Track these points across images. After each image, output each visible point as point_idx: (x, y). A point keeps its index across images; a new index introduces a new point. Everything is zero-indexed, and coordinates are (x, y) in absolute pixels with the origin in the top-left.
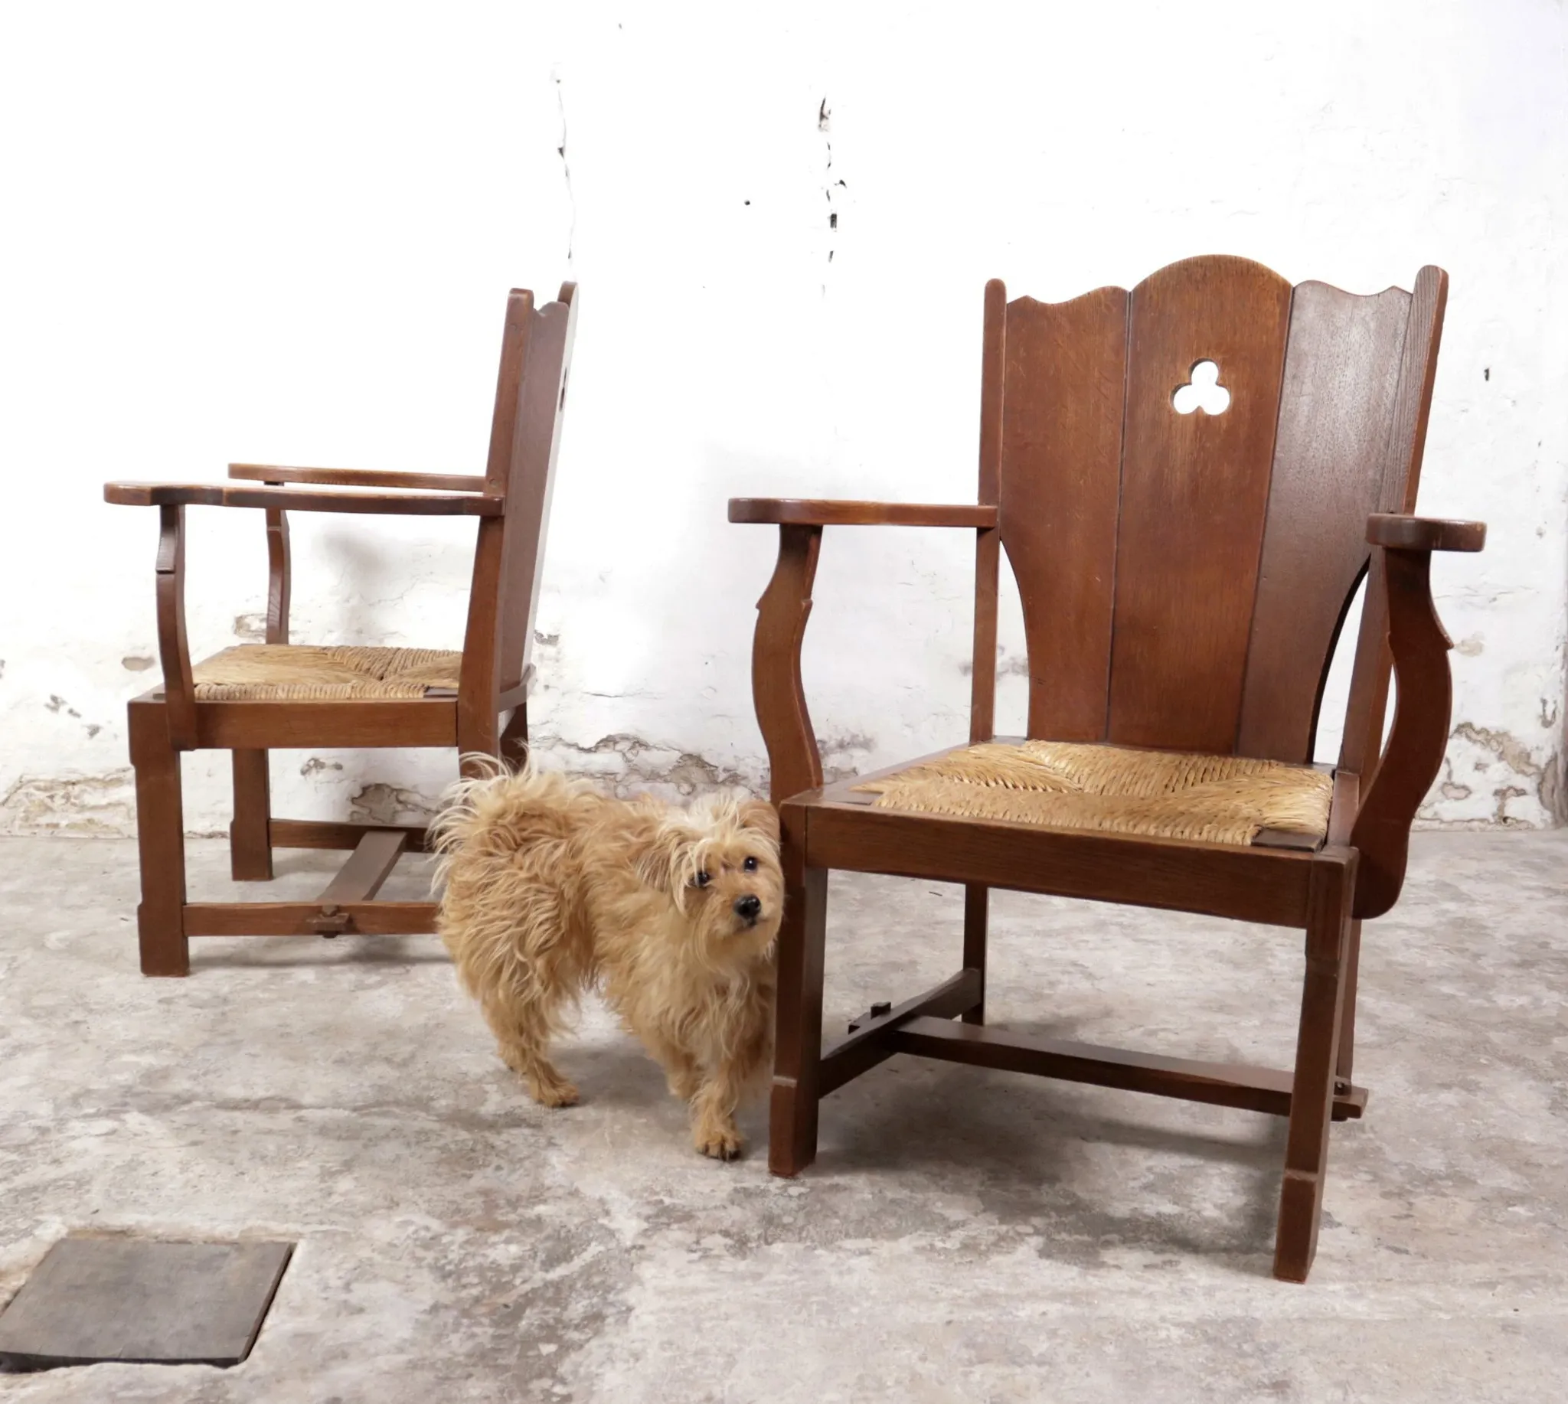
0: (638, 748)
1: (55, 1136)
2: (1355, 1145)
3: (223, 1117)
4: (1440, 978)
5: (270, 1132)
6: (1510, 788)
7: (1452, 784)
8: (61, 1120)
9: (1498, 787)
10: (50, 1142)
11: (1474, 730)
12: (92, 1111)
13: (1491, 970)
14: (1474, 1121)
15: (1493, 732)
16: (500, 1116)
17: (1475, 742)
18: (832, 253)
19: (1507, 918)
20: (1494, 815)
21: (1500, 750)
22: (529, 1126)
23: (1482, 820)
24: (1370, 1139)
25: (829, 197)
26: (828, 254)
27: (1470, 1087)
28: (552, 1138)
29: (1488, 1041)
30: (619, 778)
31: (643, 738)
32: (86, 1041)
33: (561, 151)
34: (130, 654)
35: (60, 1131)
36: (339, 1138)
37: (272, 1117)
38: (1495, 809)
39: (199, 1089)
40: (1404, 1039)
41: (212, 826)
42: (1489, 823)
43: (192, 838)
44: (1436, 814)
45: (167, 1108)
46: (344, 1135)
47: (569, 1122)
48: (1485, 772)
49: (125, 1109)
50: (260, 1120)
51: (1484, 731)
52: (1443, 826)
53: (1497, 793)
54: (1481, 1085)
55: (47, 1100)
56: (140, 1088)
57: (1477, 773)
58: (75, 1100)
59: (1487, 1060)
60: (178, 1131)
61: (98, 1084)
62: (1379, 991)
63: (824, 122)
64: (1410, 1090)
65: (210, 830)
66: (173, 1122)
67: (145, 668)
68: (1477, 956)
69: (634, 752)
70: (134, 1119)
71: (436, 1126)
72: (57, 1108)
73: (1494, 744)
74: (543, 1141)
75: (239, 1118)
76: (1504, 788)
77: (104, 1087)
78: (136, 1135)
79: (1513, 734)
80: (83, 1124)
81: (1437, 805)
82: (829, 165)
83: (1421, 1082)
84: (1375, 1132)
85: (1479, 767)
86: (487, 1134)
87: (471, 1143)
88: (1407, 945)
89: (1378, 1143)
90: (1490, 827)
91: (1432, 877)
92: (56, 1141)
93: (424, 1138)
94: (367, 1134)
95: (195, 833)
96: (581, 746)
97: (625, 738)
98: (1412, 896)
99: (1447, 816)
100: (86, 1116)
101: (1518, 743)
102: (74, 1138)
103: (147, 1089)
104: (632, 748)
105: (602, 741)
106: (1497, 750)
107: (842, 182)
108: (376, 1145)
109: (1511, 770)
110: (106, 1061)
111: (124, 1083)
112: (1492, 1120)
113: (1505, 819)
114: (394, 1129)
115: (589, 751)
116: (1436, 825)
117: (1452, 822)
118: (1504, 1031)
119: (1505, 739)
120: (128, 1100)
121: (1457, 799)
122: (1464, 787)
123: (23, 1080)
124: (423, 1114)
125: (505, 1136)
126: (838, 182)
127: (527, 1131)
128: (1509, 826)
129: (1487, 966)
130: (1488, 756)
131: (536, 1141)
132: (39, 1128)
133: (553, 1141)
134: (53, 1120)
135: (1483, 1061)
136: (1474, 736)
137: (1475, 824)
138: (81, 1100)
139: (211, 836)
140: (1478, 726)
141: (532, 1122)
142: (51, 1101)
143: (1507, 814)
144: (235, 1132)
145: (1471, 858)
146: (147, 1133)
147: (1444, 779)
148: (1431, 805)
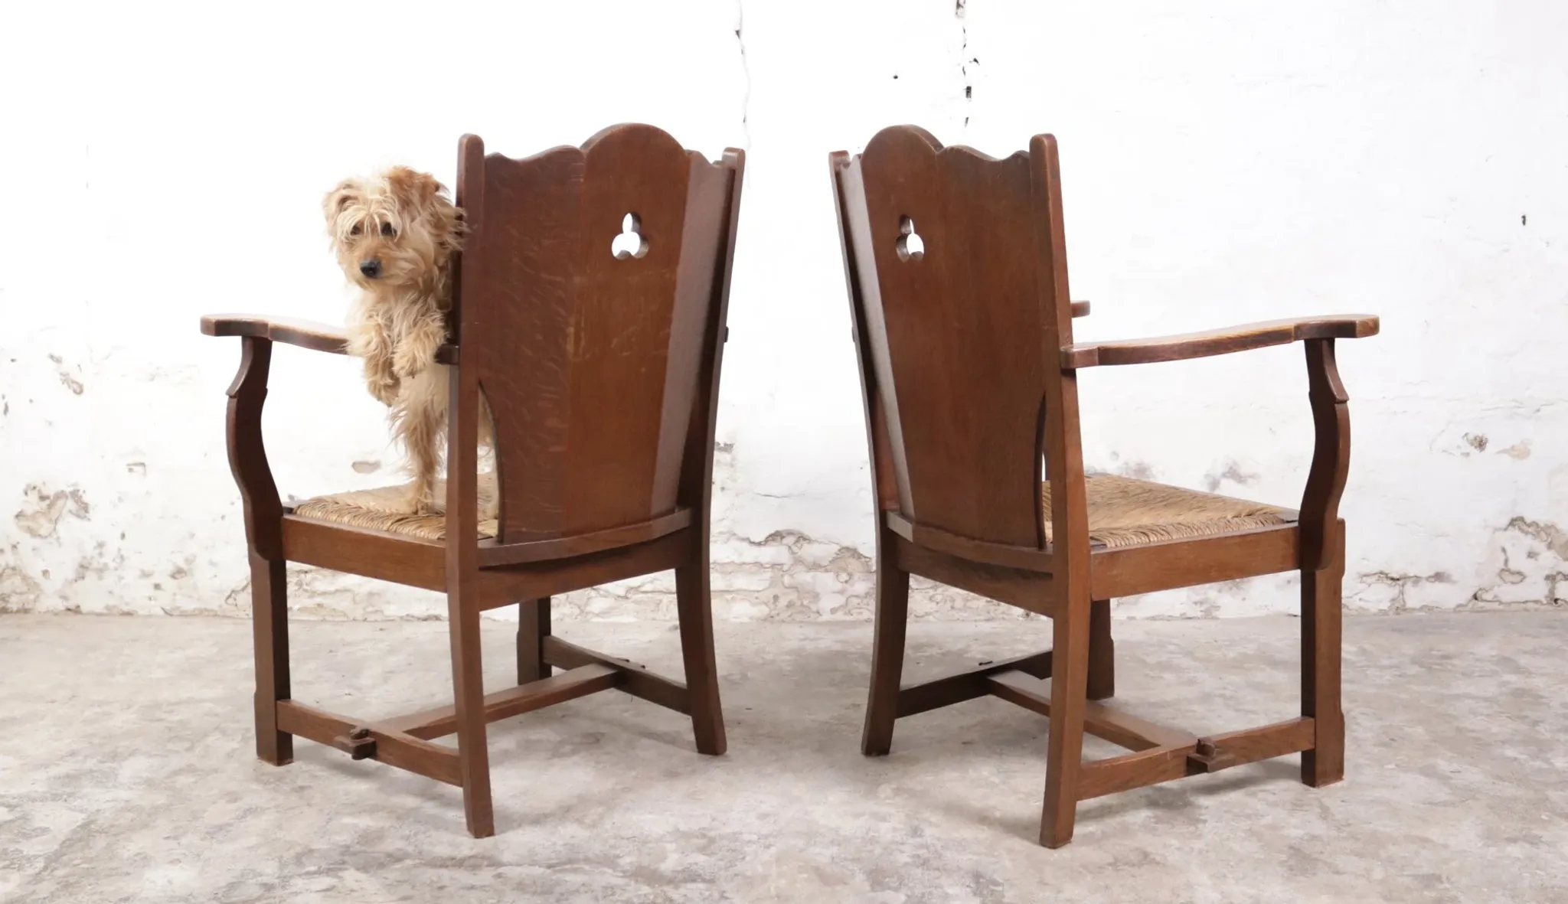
0: (802, 541)
1: (279, 892)
2: (1434, 894)
3: (431, 874)
4: (1504, 742)
5: (472, 887)
6: (1559, 573)
7: (1508, 570)
8: (285, 877)
9: (1547, 572)
10: (274, 898)
11: (1525, 523)
12: (313, 869)
13: (1548, 736)
14: (1538, 872)
15: (1542, 525)
16: (678, 872)
17: (1527, 533)
18: (967, 119)
19: (1560, 689)
20: (1546, 597)
21: (1549, 540)
22: (704, 881)
23: (1536, 602)
24: (1447, 889)
25: (964, 73)
26: (965, 120)
27: (1534, 841)
28: (724, 892)
29: (1547, 799)
30: (785, 568)
31: (806, 532)
32: (309, 805)
33: (738, 33)
34: (359, 459)
35: (283, 887)
36: (534, 893)
37: (475, 874)
38: (1546, 592)
39: (410, 849)
40: (1474, 798)
41: (427, 610)
42: (1542, 604)
43: (408, 620)
44: (1495, 596)
45: (382, 865)
46: (539, 890)
47: (740, 877)
48: (1536, 560)
49: (342, 866)
50: (463, 876)
51: (1535, 524)
52: (1501, 607)
53: (1548, 578)
54: (1543, 839)
55: (273, 859)
56: (358, 848)
57: (1529, 560)
58: (299, 859)
59: (1547, 816)
60: (390, 887)
61: (321, 845)
62: (1450, 754)
63: (961, 10)
64: (1480, 845)
65: (425, 614)
66: (386, 878)
67: (372, 471)
68: (1536, 723)
69: (799, 545)
70: (351, 876)
71: (621, 881)
72: (283, 865)
73: (1543, 534)
74: (716, 895)
75: (446, 875)
76: (1554, 573)
77: (325, 847)
78: (352, 891)
79: (1560, 526)
80: (306, 881)
81: (1496, 588)
82: (965, 46)
83: (1490, 837)
84: (1452, 883)
85: (1531, 555)
86: (666, 888)
87: (652, 897)
88: (1475, 713)
89: (1454, 893)
90: (1543, 607)
91: (1494, 653)
92: (282, 896)
93: (610, 893)
94: (558, 890)
95: (413, 617)
96: (752, 540)
97: (790, 533)
98: (1477, 669)
99: (1505, 598)
100: (308, 873)
101: (1564, 534)
102: (296, 894)
103: (363, 848)
104: (797, 541)
105: (771, 536)
106: (1545, 541)
107: (975, 60)
108: (567, 899)
109: (1559, 557)
110: (328, 823)
111: (344, 843)
112: (1554, 871)
113: (1556, 600)
114: (583, 885)
115: (759, 544)
116: (1496, 606)
117: (1509, 604)
118: (1562, 790)
119: (1553, 531)
120: (347, 858)
121: (1513, 583)
122: (1519, 573)
123: (253, 841)
124: (610, 871)
125: (682, 890)
126: (972, 60)
127: (701, 886)
128: (1559, 606)
129: (1544, 732)
130: (1539, 546)
131: (710, 895)
132: (265, 885)
133: (726, 895)
134: (278, 878)
135: (1544, 817)
136: (1525, 528)
137: (1531, 605)
138: (304, 859)
139: (425, 620)
140: (1528, 520)
141: (707, 878)
142: (277, 860)
143: (1557, 596)
144: (441, 888)
145: (1526, 635)
146: (362, 888)
147: (1502, 566)
148: (1492, 588)
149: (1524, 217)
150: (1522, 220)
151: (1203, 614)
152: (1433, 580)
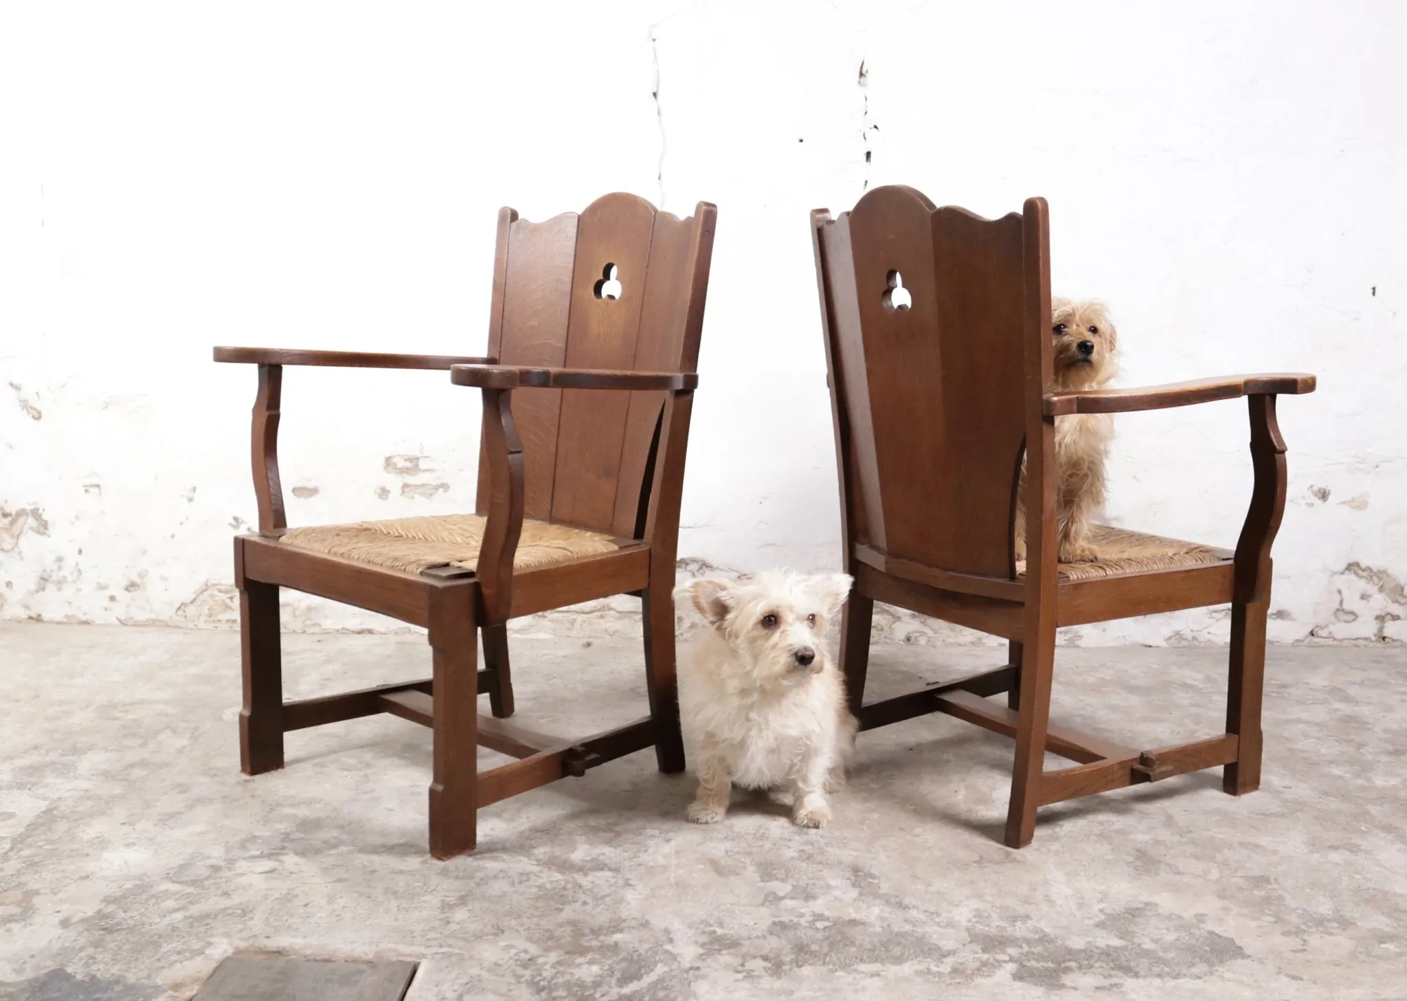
0: (705, 569)
1: (226, 873)
2: (1262, 893)
3: (364, 859)
4: (1331, 762)
5: (401, 872)
6: (1389, 614)
7: (1343, 610)
8: (231, 860)
9: (1378, 613)
10: (221, 878)
11: (1360, 568)
12: (257, 853)
13: (1370, 757)
14: (1355, 876)
15: (1375, 570)
16: (587, 861)
17: (1361, 577)
18: (866, 182)
19: (1383, 716)
20: (1375, 635)
21: (1381, 584)
22: (610, 870)
23: (1366, 639)
24: (1274, 889)
25: (865, 138)
26: (864, 182)
27: (1353, 849)
28: (629, 879)
29: (1367, 813)
31: (709, 560)
32: (253, 796)
33: (655, 94)
34: (299, 485)
35: (230, 869)
36: (457, 878)
37: (403, 860)
38: (1375, 630)
39: (344, 837)
40: (1302, 810)
41: (361, 624)
42: (1372, 641)
43: (344, 633)
44: (1330, 633)
45: (318, 851)
46: (461, 874)
47: (642, 867)
48: (1368, 601)
49: (282, 851)
50: (393, 862)
51: (1369, 569)
52: (1335, 643)
53: (1377, 618)
54: (1362, 848)
55: (220, 844)
56: (297, 835)
57: (1362, 601)
58: (243, 845)
59: (1366, 827)
60: (326, 871)
61: (263, 832)
62: (1283, 772)
63: (863, 80)
64: (1306, 851)
65: (360, 627)
66: (323, 863)
67: (311, 496)
68: (1361, 745)
69: (702, 572)
70: (290, 860)
71: (536, 869)
72: (228, 849)
73: (1375, 578)
74: (621, 882)
75: (376, 859)
76: (1384, 614)
77: (268, 834)
78: (291, 873)
79: (1390, 571)
80: (249, 864)
81: (1331, 626)
82: (866, 113)
83: (1314, 844)
84: (1279, 884)
85: (1364, 597)
86: (577, 876)
87: (563, 883)
88: (1306, 736)
89: (1280, 892)
90: (1372, 644)
91: (1326, 683)
92: (227, 877)
93: (525, 879)
94: (479, 875)
95: (347, 630)
97: (694, 561)
98: (1310, 697)
99: (1339, 635)
100: (253, 857)
101: (1394, 580)
102: (241, 875)
103: (302, 836)
104: (701, 568)
106: (1378, 584)
107: (876, 127)
108: (486, 884)
109: (1388, 600)
110: (270, 813)
111: (284, 831)
112: (1369, 875)
113: (1384, 638)
114: (501, 871)
116: (1330, 642)
117: (1341, 640)
118: (1380, 805)
119: (1385, 575)
120: (285, 844)
121: (1346, 622)
122: (1352, 613)
123: (199, 828)
124: (526, 859)
125: (590, 878)
126: (873, 126)
127: (608, 874)
128: (1387, 643)
129: (1368, 754)
130: (1372, 589)
131: (616, 882)
132: (212, 866)
133: (629, 882)
134: (225, 860)
135: (1363, 828)
136: (1360, 573)
137: (1362, 642)
138: (248, 844)
139: (360, 632)
140: (1363, 565)
141: (613, 867)
142: (223, 844)
143: (1385, 635)
144: (373, 872)
145: (1356, 669)
146: (301, 871)
147: (1337, 606)
148: (1327, 626)
149: (1374, 289)
150: (1372, 291)
151: (1065, 642)
152: (1274, 617)
